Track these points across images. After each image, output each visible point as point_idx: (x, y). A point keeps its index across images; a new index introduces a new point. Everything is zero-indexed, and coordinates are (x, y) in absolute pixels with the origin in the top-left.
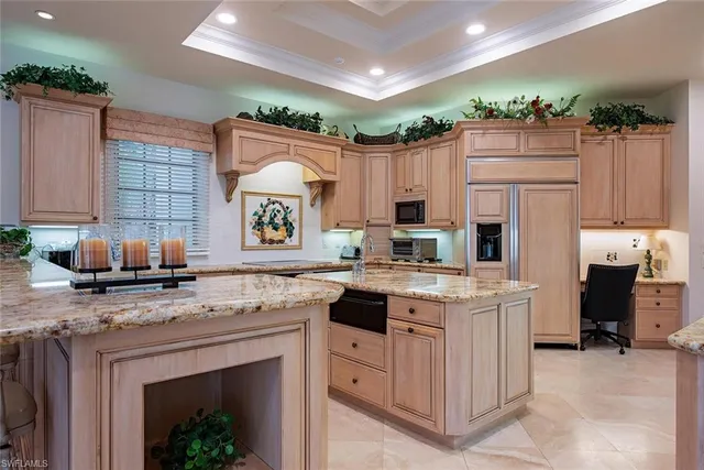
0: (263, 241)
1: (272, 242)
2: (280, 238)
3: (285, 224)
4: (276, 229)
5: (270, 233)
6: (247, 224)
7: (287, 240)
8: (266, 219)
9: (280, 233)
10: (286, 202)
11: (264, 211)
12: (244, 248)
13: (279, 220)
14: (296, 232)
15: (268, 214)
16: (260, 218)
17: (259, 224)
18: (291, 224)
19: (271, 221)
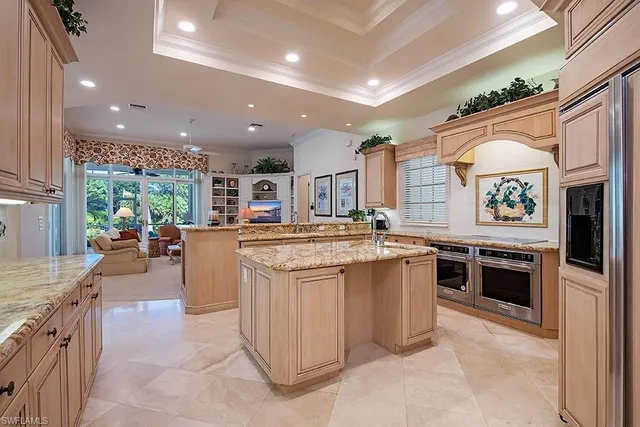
0: (497, 217)
1: (506, 218)
2: (516, 215)
3: (523, 201)
4: (511, 205)
5: (504, 210)
6: (481, 202)
7: (526, 218)
8: (500, 198)
9: (516, 209)
10: (523, 179)
11: (498, 190)
12: (478, 223)
13: (515, 197)
14: (538, 209)
15: (502, 192)
16: (493, 196)
17: (493, 203)
18: (531, 200)
19: (506, 199)
